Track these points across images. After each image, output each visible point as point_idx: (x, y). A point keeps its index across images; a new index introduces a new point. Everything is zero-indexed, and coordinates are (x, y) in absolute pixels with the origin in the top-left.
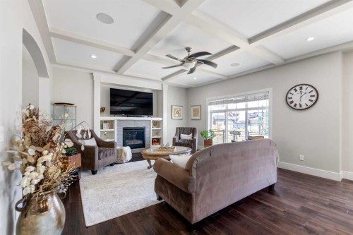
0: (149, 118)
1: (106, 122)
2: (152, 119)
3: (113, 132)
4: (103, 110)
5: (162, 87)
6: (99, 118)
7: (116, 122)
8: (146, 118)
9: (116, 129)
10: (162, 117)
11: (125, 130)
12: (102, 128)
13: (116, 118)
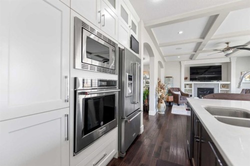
0: (218, 82)
1: (188, 84)
2: (220, 83)
3: (191, 90)
4: (186, 79)
5: (230, 60)
6: (184, 82)
7: (193, 85)
8: (215, 82)
9: (193, 88)
10: (230, 81)
11: (199, 89)
12: (185, 87)
13: (193, 83)
